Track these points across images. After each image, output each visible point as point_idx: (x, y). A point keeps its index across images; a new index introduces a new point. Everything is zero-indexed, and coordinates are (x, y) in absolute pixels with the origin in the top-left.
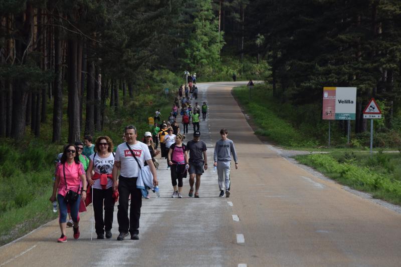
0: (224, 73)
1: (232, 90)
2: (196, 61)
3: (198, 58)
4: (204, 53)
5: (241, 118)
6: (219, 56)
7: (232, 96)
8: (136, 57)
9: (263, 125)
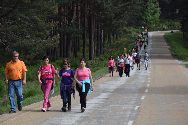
0: (161, 27)
1: (164, 35)
2: (147, 22)
3: (149, 20)
4: (151, 18)
5: (166, 48)
6: (159, 19)
7: (163, 38)
8: (118, 23)
9: (176, 51)
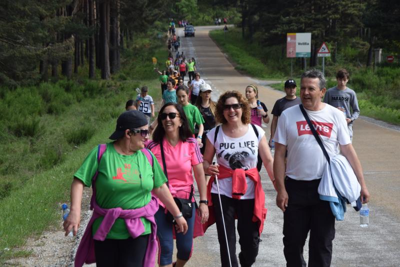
0: (200, 19)
1: (209, 34)
2: (177, 10)
3: (180, 7)
4: (184, 3)
5: (221, 56)
6: (196, 5)
7: (210, 39)
8: (152, 15)
9: (240, 62)
